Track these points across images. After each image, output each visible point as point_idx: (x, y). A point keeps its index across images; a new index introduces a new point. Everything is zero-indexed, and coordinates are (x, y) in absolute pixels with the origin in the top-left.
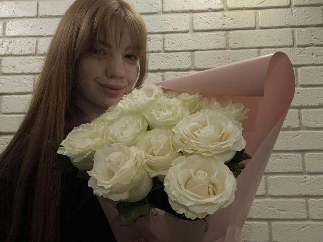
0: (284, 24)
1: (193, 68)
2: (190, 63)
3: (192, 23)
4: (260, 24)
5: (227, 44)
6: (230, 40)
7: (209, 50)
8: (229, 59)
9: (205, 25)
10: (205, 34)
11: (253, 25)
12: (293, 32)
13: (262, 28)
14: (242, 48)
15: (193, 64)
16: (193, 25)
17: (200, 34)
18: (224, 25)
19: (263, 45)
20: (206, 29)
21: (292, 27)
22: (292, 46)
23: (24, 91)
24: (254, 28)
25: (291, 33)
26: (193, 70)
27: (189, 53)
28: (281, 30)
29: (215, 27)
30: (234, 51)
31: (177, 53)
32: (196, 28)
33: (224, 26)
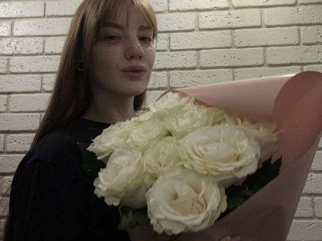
0: (290, 23)
1: (198, 67)
2: (196, 61)
3: (198, 22)
4: (266, 23)
5: (233, 43)
6: (235, 39)
7: (215, 48)
8: (234, 57)
9: (210, 24)
10: (211, 32)
11: (258, 24)
12: (298, 30)
13: (268, 27)
14: (248, 47)
15: (198, 63)
16: (198, 24)
17: (206, 32)
18: (229, 23)
19: (269, 44)
20: (212, 27)
21: (298, 25)
22: (298, 44)
23: (32, 90)
24: (260, 27)
25: (297, 31)
26: (199, 68)
27: (195, 52)
28: (287, 28)
29: (221, 26)
30: (240, 49)
31: (182, 52)
32: (202, 27)
33: (229, 25)
